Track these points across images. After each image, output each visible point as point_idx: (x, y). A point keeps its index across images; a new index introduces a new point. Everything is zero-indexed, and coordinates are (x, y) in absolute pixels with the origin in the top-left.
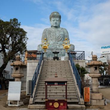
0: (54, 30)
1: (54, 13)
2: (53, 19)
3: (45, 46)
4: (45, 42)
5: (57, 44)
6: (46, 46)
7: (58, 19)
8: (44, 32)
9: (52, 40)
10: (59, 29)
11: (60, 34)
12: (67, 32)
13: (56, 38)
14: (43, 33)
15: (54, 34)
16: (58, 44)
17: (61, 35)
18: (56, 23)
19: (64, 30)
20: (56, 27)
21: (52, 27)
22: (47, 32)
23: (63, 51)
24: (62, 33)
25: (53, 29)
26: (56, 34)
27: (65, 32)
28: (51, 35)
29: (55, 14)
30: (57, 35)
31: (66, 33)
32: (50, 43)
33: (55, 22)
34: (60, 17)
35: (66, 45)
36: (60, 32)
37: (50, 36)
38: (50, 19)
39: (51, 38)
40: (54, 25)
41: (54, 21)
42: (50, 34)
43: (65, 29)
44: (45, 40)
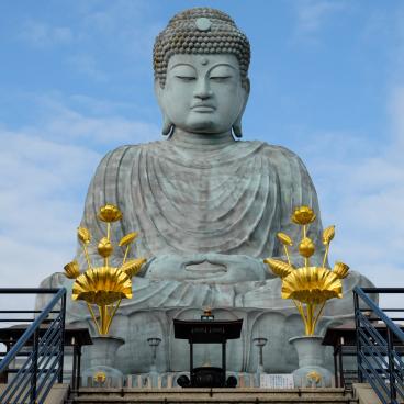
0: (186, 156)
1: (188, 16)
2: (178, 66)
3: (102, 270)
4: (104, 243)
5: (212, 278)
6: (113, 279)
7: (221, 65)
8: (106, 179)
9: (168, 239)
10: (235, 151)
11: (245, 194)
12: (306, 178)
13: (204, 221)
14: (94, 184)
15: (194, 187)
16: (228, 276)
17: (250, 201)
18: (205, 98)
19: (280, 160)
20: (207, 133)
21: (170, 130)
22: (127, 172)
23: (273, 329)
24: (259, 182)
25: (185, 152)
26: (206, 193)
27: (286, 178)
28: (164, 201)
29: (203, 23)
30: (216, 197)
31: (292, 186)
32: (155, 268)
33: (200, 87)
34: (242, 52)
35: (303, 271)
36: (241, 173)
37: (151, 208)
38: (160, 64)
39: (161, 225)
40: (194, 118)
41: (193, 79)
42: (154, 187)
43: (287, 153)
44: (110, 217)
